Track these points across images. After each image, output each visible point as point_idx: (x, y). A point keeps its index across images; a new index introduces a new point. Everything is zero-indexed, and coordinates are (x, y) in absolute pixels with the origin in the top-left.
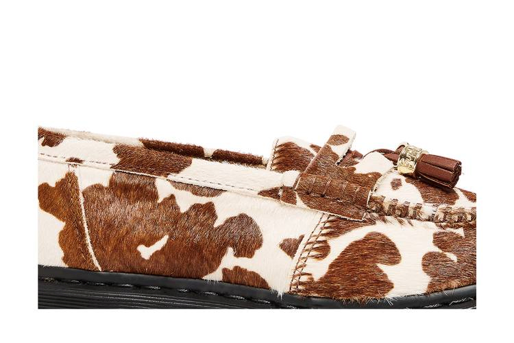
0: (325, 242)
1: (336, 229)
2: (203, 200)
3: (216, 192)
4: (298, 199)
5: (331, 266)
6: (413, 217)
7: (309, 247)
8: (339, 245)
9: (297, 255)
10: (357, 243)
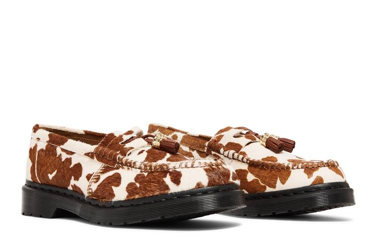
0: (99, 176)
1: (105, 171)
2: (69, 156)
3: (72, 153)
4: (95, 157)
5: (98, 186)
6: (133, 167)
7: (94, 177)
8: (103, 177)
9: (90, 181)
10: (109, 177)
